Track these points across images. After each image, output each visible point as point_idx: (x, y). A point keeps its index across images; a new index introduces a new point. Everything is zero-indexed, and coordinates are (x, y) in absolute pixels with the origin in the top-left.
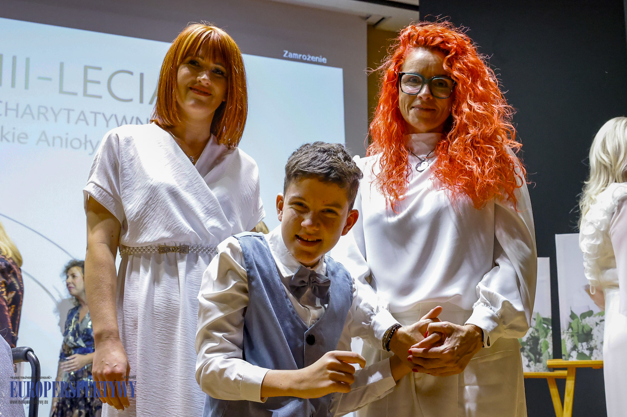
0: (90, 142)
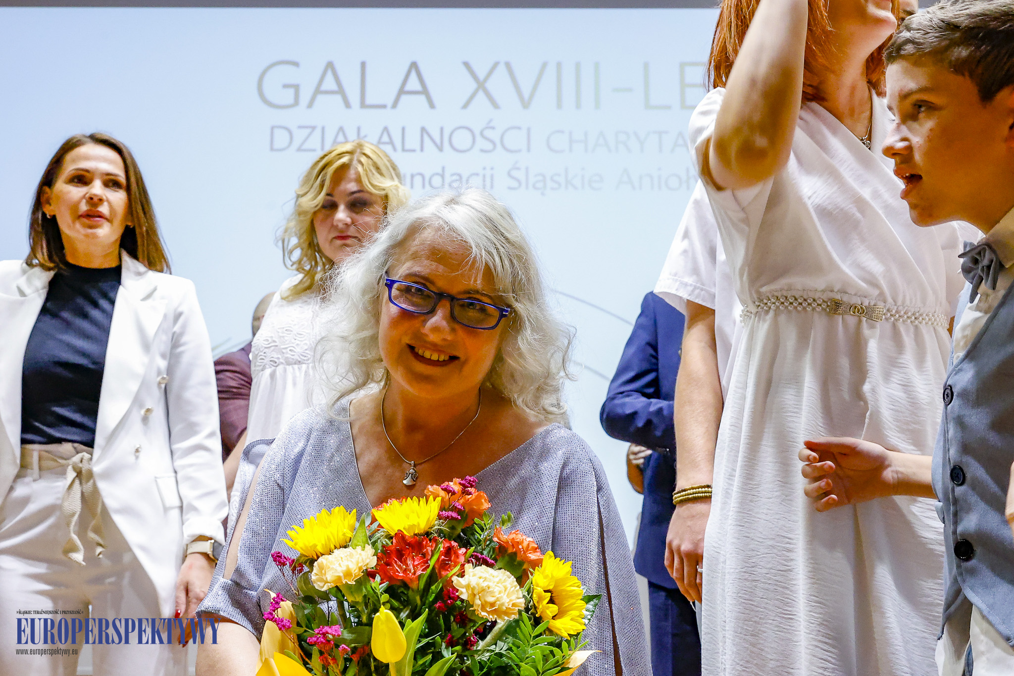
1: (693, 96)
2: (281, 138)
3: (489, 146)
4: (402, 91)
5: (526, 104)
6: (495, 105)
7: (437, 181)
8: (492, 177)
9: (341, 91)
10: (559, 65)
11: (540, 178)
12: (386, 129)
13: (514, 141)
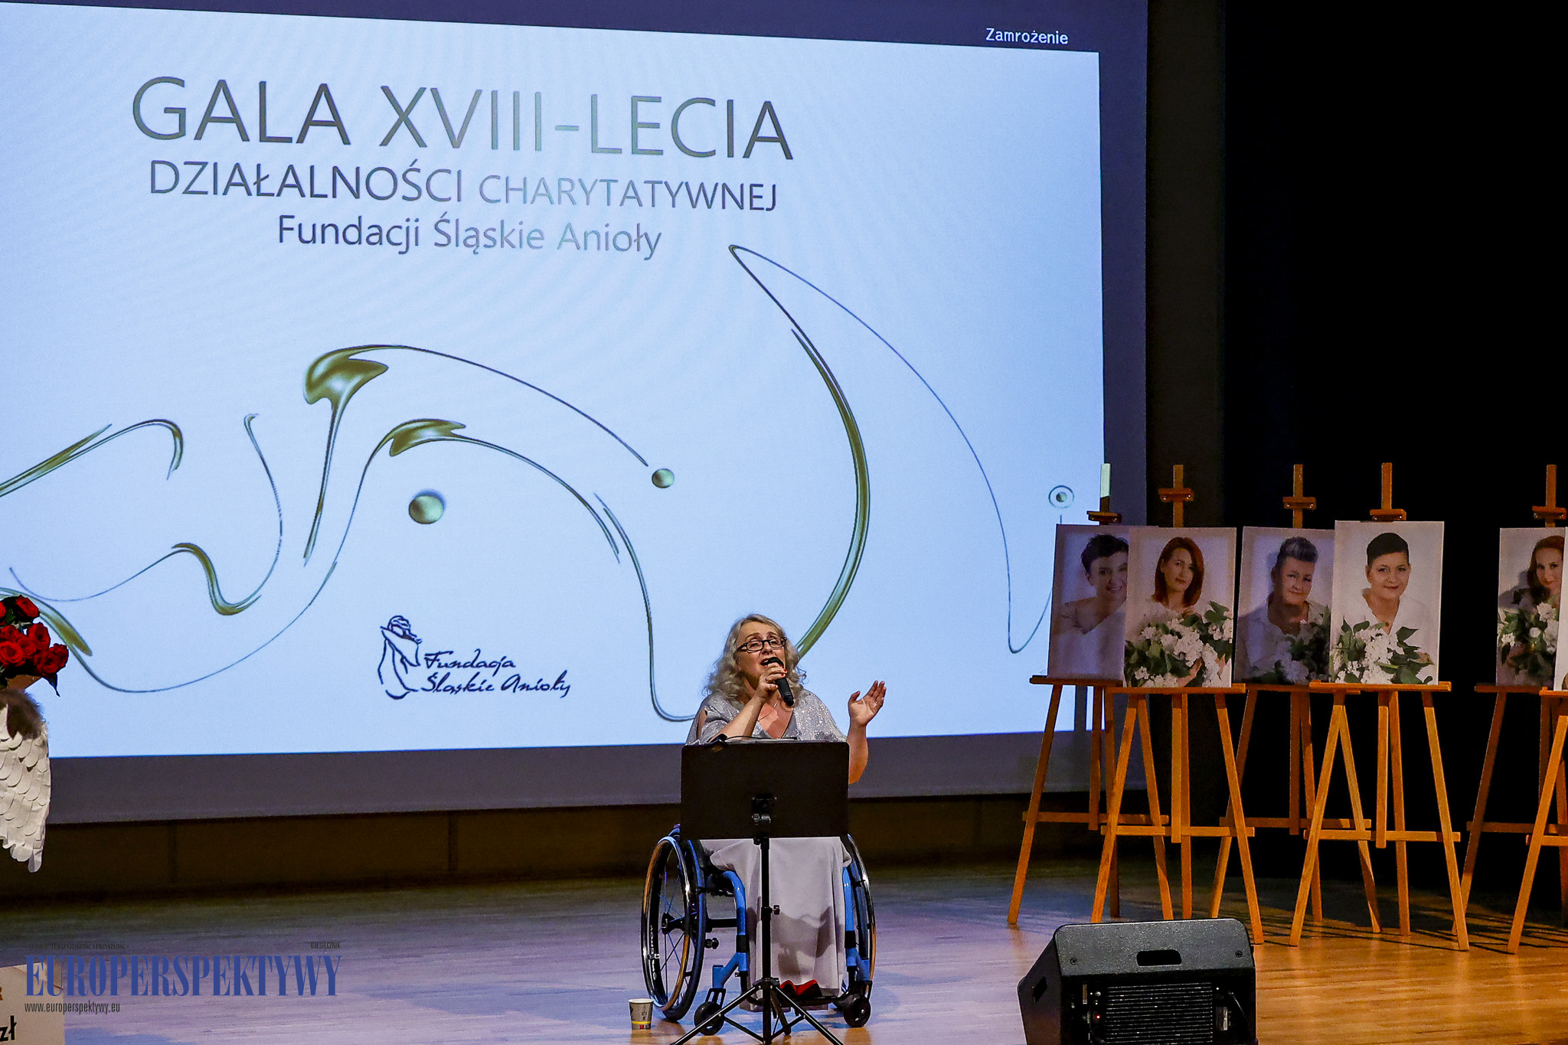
0: (646, 234)
1: (646, 139)
2: (165, 177)
3: (414, 193)
4: (310, 122)
5: (456, 142)
6: (421, 143)
7: (352, 234)
8: (417, 228)
9: (235, 118)
10: (494, 95)
11: (473, 233)
12: (291, 168)
13: (443, 185)
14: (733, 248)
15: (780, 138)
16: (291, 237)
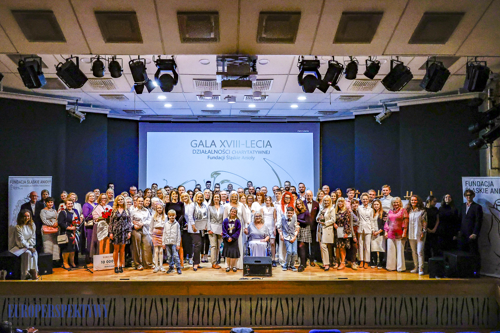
0: (253, 157)
1: (253, 145)
2: (194, 152)
3: (224, 153)
4: (211, 145)
5: (229, 147)
6: (225, 147)
7: (217, 158)
8: (224, 157)
9: (203, 145)
10: (234, 141)
11: (231, 157)
12: (209, 150)
13: (228, 152)
14: (264, 159)
15: (270, 145)
16: (209, 158)
